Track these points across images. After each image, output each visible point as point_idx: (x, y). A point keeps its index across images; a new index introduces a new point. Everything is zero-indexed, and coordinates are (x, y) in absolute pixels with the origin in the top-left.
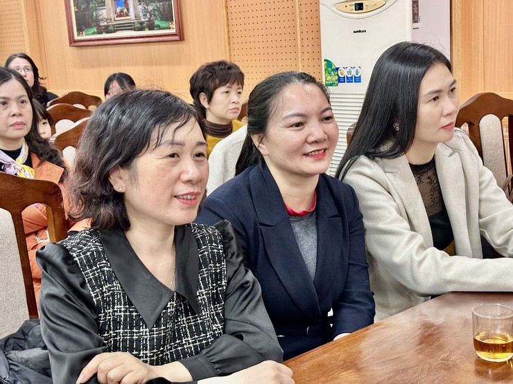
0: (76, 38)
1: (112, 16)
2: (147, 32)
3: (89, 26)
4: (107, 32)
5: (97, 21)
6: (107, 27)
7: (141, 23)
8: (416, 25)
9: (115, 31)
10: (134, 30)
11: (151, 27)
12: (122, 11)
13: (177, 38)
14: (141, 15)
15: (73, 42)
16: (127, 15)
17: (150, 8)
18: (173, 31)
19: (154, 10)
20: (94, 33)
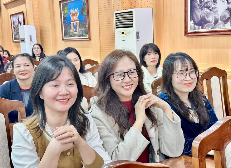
0: (64, 38)
1: (73, 32)
2: (81, 37)
3: (67, 35)
4: (72, 37)
5: (69, 33)
6: (72, 35)
7: (80, 34)
8: (138, 39)
9: (73, 37)
10: (78, 36)
11: (82, 36)
12: (75, 30)
13: (88, 39)
14: (80, 32)
15: (63, 39)
16: (77, 32)
17: (82, 30)
18: (87, 37)
19: (83, 30)
20: (68, 37)
